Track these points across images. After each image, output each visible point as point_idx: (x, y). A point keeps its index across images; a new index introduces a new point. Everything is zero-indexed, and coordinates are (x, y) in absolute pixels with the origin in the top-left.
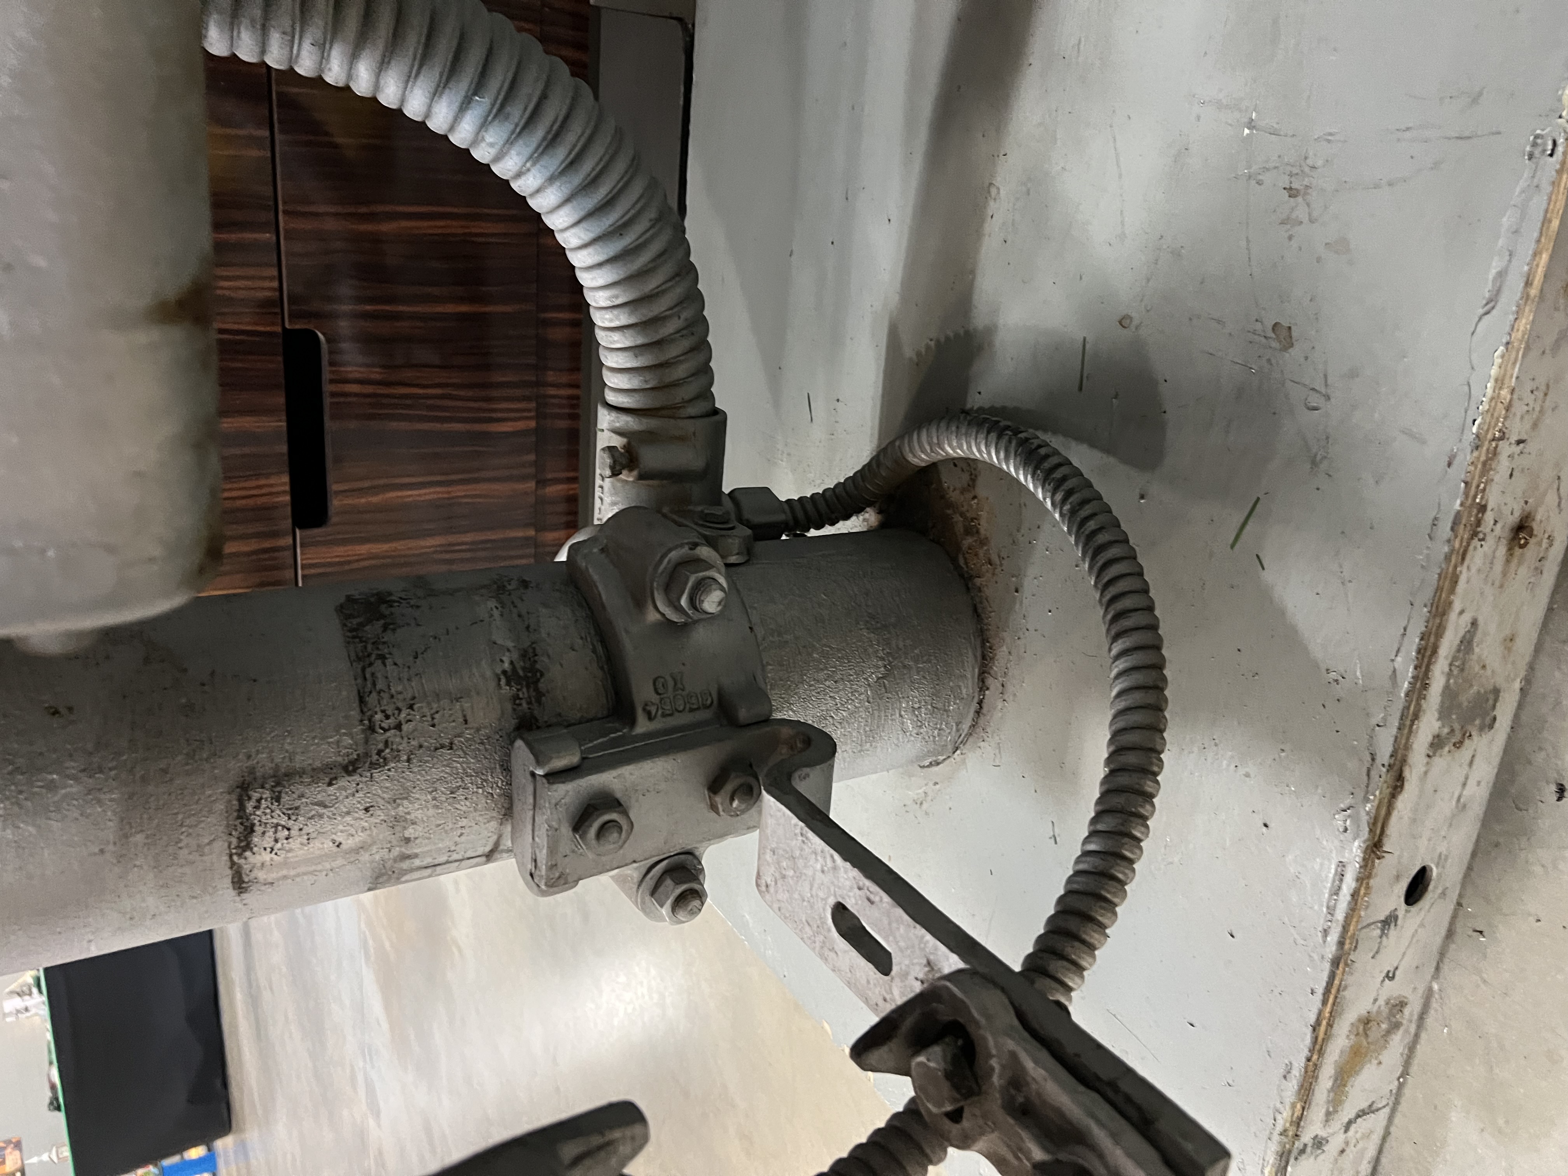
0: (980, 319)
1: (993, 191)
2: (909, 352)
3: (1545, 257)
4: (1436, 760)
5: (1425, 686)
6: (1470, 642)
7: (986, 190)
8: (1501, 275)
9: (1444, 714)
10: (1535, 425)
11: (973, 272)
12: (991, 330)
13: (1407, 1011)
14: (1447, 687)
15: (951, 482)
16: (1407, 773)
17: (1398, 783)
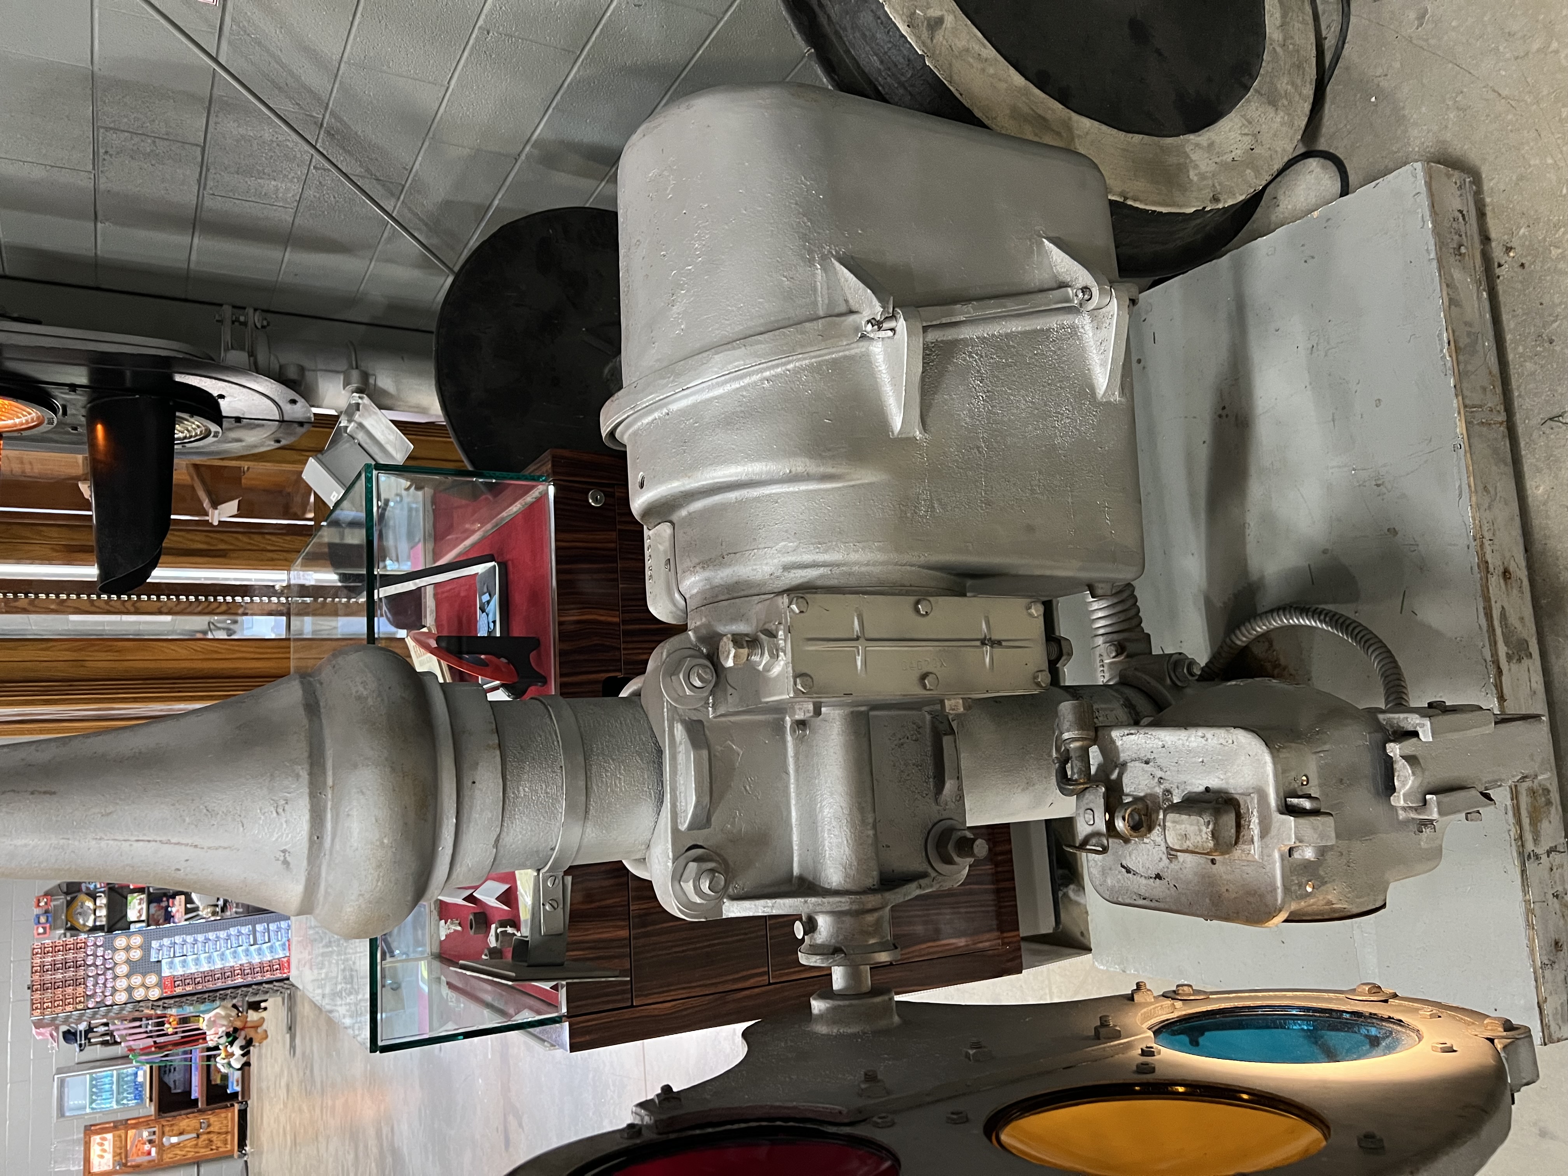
0: (1254, 576)
1: (1247, 525)
2: (1219, 604)
3: (1472, 479)
4: (1511, 664)
5: (1494, 630)
6: (1505, 615)
7: (1243, 526)
8: (1460, 486)
9: (1507, 643)
10: (1494, 535)
11: (1245, 560)
12: (1262, 578)
13: (1551, 795)
14: (1502, 632)
15: (1259, 651)
16: (1501, 666)
17: (1500, 672)
